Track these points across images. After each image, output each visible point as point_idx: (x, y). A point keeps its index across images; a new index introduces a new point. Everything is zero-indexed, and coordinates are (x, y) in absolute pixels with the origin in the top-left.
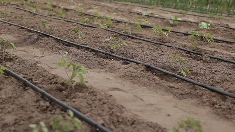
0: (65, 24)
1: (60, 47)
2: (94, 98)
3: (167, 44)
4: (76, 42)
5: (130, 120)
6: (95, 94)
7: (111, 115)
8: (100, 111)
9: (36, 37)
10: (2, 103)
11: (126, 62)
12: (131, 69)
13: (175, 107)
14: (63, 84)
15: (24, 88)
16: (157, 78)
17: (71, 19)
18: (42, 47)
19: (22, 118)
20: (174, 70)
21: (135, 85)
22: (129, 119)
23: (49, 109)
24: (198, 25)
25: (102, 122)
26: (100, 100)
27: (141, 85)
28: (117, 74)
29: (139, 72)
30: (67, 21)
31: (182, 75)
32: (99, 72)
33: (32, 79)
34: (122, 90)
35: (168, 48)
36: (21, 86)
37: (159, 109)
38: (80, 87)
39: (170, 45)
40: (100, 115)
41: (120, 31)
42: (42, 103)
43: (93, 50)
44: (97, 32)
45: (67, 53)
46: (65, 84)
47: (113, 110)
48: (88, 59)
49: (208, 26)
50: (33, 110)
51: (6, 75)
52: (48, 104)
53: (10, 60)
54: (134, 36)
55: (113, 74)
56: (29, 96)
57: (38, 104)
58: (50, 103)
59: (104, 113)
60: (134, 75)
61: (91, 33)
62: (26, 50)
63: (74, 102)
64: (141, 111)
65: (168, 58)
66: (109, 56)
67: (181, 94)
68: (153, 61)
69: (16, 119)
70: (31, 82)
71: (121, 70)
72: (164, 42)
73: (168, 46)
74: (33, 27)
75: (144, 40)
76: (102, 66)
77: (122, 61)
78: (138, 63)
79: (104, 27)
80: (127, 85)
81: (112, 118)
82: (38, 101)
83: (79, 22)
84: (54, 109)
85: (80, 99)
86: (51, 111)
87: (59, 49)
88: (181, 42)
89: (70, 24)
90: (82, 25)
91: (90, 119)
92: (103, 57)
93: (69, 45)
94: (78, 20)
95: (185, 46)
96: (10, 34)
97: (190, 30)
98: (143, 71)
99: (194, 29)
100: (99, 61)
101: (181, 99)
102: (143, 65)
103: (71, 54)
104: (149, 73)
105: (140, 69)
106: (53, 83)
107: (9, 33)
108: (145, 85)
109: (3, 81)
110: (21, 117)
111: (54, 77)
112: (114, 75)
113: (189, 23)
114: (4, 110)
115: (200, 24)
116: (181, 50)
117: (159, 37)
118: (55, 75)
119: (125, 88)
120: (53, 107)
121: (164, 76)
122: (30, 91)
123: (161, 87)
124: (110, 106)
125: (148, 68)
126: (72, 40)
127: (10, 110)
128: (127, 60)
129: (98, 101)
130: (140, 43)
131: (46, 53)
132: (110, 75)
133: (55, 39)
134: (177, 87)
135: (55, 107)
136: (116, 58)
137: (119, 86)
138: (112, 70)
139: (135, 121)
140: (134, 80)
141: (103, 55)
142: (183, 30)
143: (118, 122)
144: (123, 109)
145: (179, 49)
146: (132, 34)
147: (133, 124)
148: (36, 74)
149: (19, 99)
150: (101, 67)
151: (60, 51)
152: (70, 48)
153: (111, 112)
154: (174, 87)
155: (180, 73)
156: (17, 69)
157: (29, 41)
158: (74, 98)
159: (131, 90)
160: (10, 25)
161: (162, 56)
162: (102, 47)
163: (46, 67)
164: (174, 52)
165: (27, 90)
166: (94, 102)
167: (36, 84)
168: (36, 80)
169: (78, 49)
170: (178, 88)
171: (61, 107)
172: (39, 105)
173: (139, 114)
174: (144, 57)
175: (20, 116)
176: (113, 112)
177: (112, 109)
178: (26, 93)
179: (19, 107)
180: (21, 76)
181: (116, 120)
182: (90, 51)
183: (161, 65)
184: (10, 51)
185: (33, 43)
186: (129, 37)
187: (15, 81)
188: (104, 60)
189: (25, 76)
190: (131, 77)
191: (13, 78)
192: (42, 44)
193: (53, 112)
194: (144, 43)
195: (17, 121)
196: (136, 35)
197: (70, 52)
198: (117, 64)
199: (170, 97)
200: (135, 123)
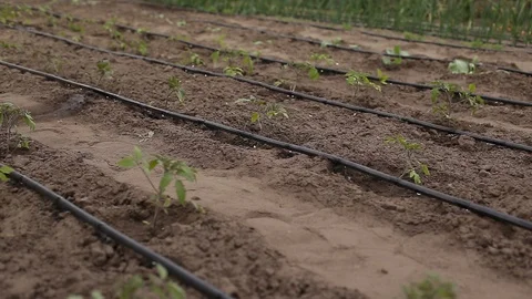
0: (146, 68)
1: (135, 120)
2: (213, 235)
3: (377, 110)
4: (171, 109)
5: (297, 283)
6: (216, 225)
7: (252, 272)
8: (228, 265)
9: (81, 99)
10: (4, 249)
11: (285, 152)
12: (297, 169)
13: (398, 252)
14: (143, 204)
15: (56, 214)
16: (355, 187)
17: (159, 57)
18: (95, 121)
19: (52, 283)
20: (394, 170)
21: (307, 204)
22: (293, 280)
23: (112, 261)
24: (447, 66)
25: (232, 288)
26: (228, 239)
27: (320, 205)
28: (265, 180)
29: (314, 173)
30: (152, 62)
31: (412, 180)
32: (224, 176)
33: (72, 194)
34: (277, 217)
35: (381, 120)
36: (47, 209)
37: (361, 259)
38: (182, 211)
39: (384, 112)
40: (228, 273)
41: (271, 83)
42: (96, 248)
43: (212, 128)
44: (220, 85)
45: (151, 133)
46: (150, 203)
47: (258, 262)
48: (199, 147)
49: (470, 69)
50: (77, 263)
51: (14, 185)
52: (109, 249)
53: (23, 151)
54: (303, 94)
55: (255, 180)
56: (66, 233)
57: (86, 250)
58: (115, 248)
59: (238, 269)
60: (304, 182)
61: (205, 87)
62: (59, 129)
63: (169, 244)
64: (320, 263)
65: (382, 142)
66: (246, 139)
67: (411, 223)
68: (346, 151)
69: (38, 286)
70: (71, 201)
71: (275, 170)
72: (370, 107)
73: (379, 115)
74: (73, 77)
75: (325, 103)
76: (231, 162)
77: (275, 151)
78: (311, 155)
79: (234, 74)
80: (288, 205)
81: (256, 279)
82: (87, 243)
83: (177, 64)
84: (124, 261)
85: (183, 238)
86: (117, 265)
87: (135, 126)
88: (409, 106)
89: (157, 67)
90: (184, 69)
91: (205, 283)
92: (233, 143)
93: (156, 115)
94: (174, 60)
95: (418, 114)
96: (23, 93)
97: (430, 79)
98: (325, 171)
99: (438, 76)
100: (225, 151)
101: (411, 234)
102: (323, 159)
103: (161, 137)
104: (339, 177)
105: (317, 169)
106: (121, 201)
107: (19, 89)
108: (328, 204)
109: (8, 198)
110: (48, 281)
111: (124, 188)
112: (259, 181)
113: (427, 62)
114: (10, 265)
115: (451, 64)
116: (410, 123)
117: (359, 95)
118: (124, 185)
119: (283, 212)
120: (122, 255)
121: (372, 182)
122: (70, 221)
123: (366, 208)
124: (251, 253)
125: (336, 166)
126: (163, 104)
127: (23, 263)
128: (288, 148)
129: (222, 242)
130: (318, 109)
131: (104, 134)
132: (250, 184)
133: (124, 102)
134: (402, 208)
135: (127, 257)
136: (262, 144)
137: (269, 206)
138: (254, 170)
139: (307, 286)
140: (303, 194)
141: (234, 136)
142: (413, 77)
143: (269, 288)
144: (280, 260)
145: (404, 120)
146: (297, 89)
147: (303, 292)
148: (81, 181)
149: (45, 239)
150: (229, 164)
151: (136, 129)
152: (158, 122)
153: (252, 267)
154: (395, 208)
155: (406, 177)
156: (39, 171)
157: (65, 106)
158: (168, 235)
159: (298, 215)
160: (23, 71)
161: (367, 138)
162: (232, 120)
163: (104, 167)
164: (394, 128)
165: (62, 218)
166: (215, 243)
167: (81, 205)
168: (83, 197)
169: (176, 123)
170: (404, 211)
171: (140, 256)
172: (91, 253)
173: (318, 270)
174: (325, 141)
175: (47, 277)
176: (257, 266)
177: (254, 260)
178: (59, 225)
179: (44, 256)
180: (47, 188)
181: (266, 284)
182: (204, 129)
183: (365, 158)
184: (23, 131)
185: (74, 113)
186: (291, 94)
187: (35, 199)
188: (237, 148)
189: (56, 186)
190: (298, 187)
191: (30, 193)
192: (95, 115)
193: (121, 268)
194: (325, 109)
195: (39, 290)
196: (307, 91)
197: (157, 132)
198: (266, 156)
199: (386, 230)
200: (307, 290)
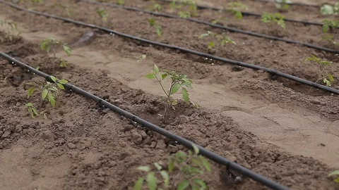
0: (126, 13)
1: (132, 48)
2: (208, 123)
3: (285, 38)
4: (151, 39)
5: (271, 153)
6: (208, 116)
7: (240, 147)
8: (225, 143)
9: (91, 34)
10: (70, 134)
11: (237, 67)
12: (248, 78)
13: (328, 132)
14: (154, 103)
15: (99, 111)
16: (290, 90)
17: (132, 6)
18: (103, 49)
19: (110, 156)
20: (308, 78)
21: (259, 101)
22: (268, 152)
23: (146, 141)
24: (319, 9)
25: (234, 158)
26: (219, 125)
27: (268, 102)
28: (228, 85)
29: (260, 81)
30: (128, 9)
31: (325, 84)
32: (200, 83)
33: (108, 97)
34: (241, 110)
35: (289, 45)
36: (93, 108)
37: (306, 137)
38: (184, 107)
39: (289, 40)
40: (226, 148)
41: (210, 21)
42: (135, 132)
43: (182, 52)
44: (178, 24)
45: (144, 56)
46: (158, 103)
47: (243, 140)
48: (180, 65)
49: (335, 11)
50: (124, 143)
51: (66, 92)
52: (144, 134)
53: (63, 69)
54: (234, 29)
55: (222, 86)
56: (110, 123)
57: (128, 133)
58: (146, 132)
59: (232, 145)
60: (256, 86)
61: (169, 25)
62: (82, 54)
63: (181, 129)
64: (280, 140)
65: (294, 60)
67: (332, 113)
68: (276, 66)
69: (102, 159)
70: (109, 101)
71: (234, 79)
72: (279, 37)
73: (287, 42)
74: (81, 20)
75: (250, 34)
76: (203, 75)
77: (230, 67)
78: (256, 69)
79: (185, 16)
80: (246, 102)
81: (244, 151)
82: (127, 130)
83: (146, 10)
84: (154, 140)
85: (189, 125)
86: (149, 144)
87: (132, 51)
88: (304, 36)
89: (133, 13)
90: (151, 14)
91: (214, 154)
92: (197, 61)
93: (144, 44)
94: (143, 8)
95: (312, 41)
96: (51, 31)
97: (311, 18)
98: (267, 80)
99: (315, 16)
100: (197, 67)
101: (333, 120)
102: (264, 71)
103: (151, 58)
104: (275, 83)
105: (262, 78)
106: (139, 101)
107: (48, 29)
108: (274, 101)
109: (64, 100)
110: (108, 155)
111: (140, 93)
112: (224, 87)
113: (305, 7)
114: (79, 144)
115: (322, 8)
116: (309, 47)
117: (271, 29)
118: (140, 91)
119: (244, 106)
120: (152, 137)
121: (297, 85)
122: (111, 114)
123: (300, 103)
124: (238, 134)
125: (273, 76)
126: (145, 36)
127: (88, 144)
128: (238, 64)
129: (214, 128)
130: (245, 38)
131: (111, 57)
132: (217, 88)
133: (120, 36)
134: (323, 103)
135: (155, 138)
137: (235, 103)
138: (220, 79)
139: (279, 155)
140: (255, 94)
141: (198, 57)
142: (299, 17)
143: (253, 157)
144: (254, 138)
145: (305, 45)
146: (229, 26)
147: (276, 159)
148: (109, 89)
150: (201, 75)
151: (133, 53)
152: (147, 48)
153: (241, 143)
154: (319, 103)
155: (322, 83)
156: (80, 83)
157: (82, 40)
158: (178, 123)
159: (255, 108)
160: (48, 17)
161: (284, 57)
162: (195, 47)
163: (120, 79)
164: (300, 51)
165: (105, 113)
166: (209, 128)
167: (116, 104)
168: (115, 99)
169: (159, 49)
170: (325, 105)
171: (165, 137)
172: (132, 137)
173: (279, 144)
174: (260, 60)
175: (105, 152)
176: (243, 143)
177: (241, 139)
178: (105, 118)
179: (99, 139)
180: (90, 93)
181: (250, 154)
182: (179, 53)
183: (291, 70)
184: (59, 55)
185: (88, 43)
186: (225, 29)
187: (83, 100)
188: (204, 65)
189: (96, 92)
190: (251, 90)
191: (78, 97)
192: (103, 45)
193: (152, 146)
194: (251, 39)
195: (103, 161)
196: (236, 27)
197: (149, 55)
198: (225, 70)
199: (316, 118)
200: (279, 158)
